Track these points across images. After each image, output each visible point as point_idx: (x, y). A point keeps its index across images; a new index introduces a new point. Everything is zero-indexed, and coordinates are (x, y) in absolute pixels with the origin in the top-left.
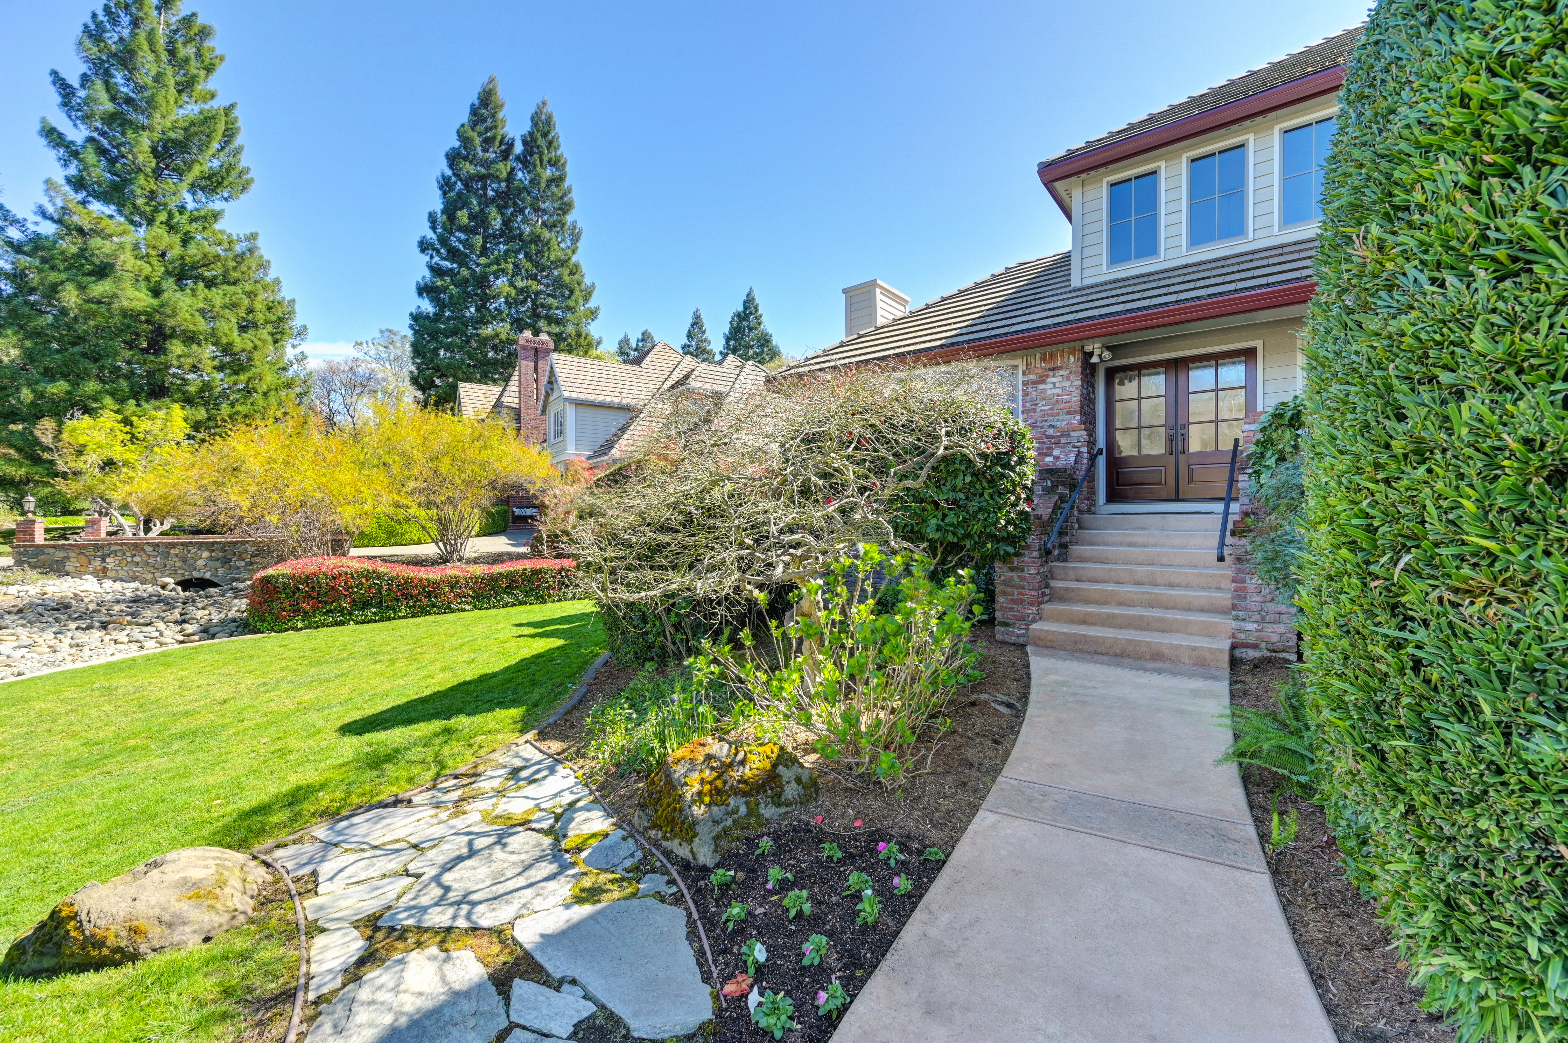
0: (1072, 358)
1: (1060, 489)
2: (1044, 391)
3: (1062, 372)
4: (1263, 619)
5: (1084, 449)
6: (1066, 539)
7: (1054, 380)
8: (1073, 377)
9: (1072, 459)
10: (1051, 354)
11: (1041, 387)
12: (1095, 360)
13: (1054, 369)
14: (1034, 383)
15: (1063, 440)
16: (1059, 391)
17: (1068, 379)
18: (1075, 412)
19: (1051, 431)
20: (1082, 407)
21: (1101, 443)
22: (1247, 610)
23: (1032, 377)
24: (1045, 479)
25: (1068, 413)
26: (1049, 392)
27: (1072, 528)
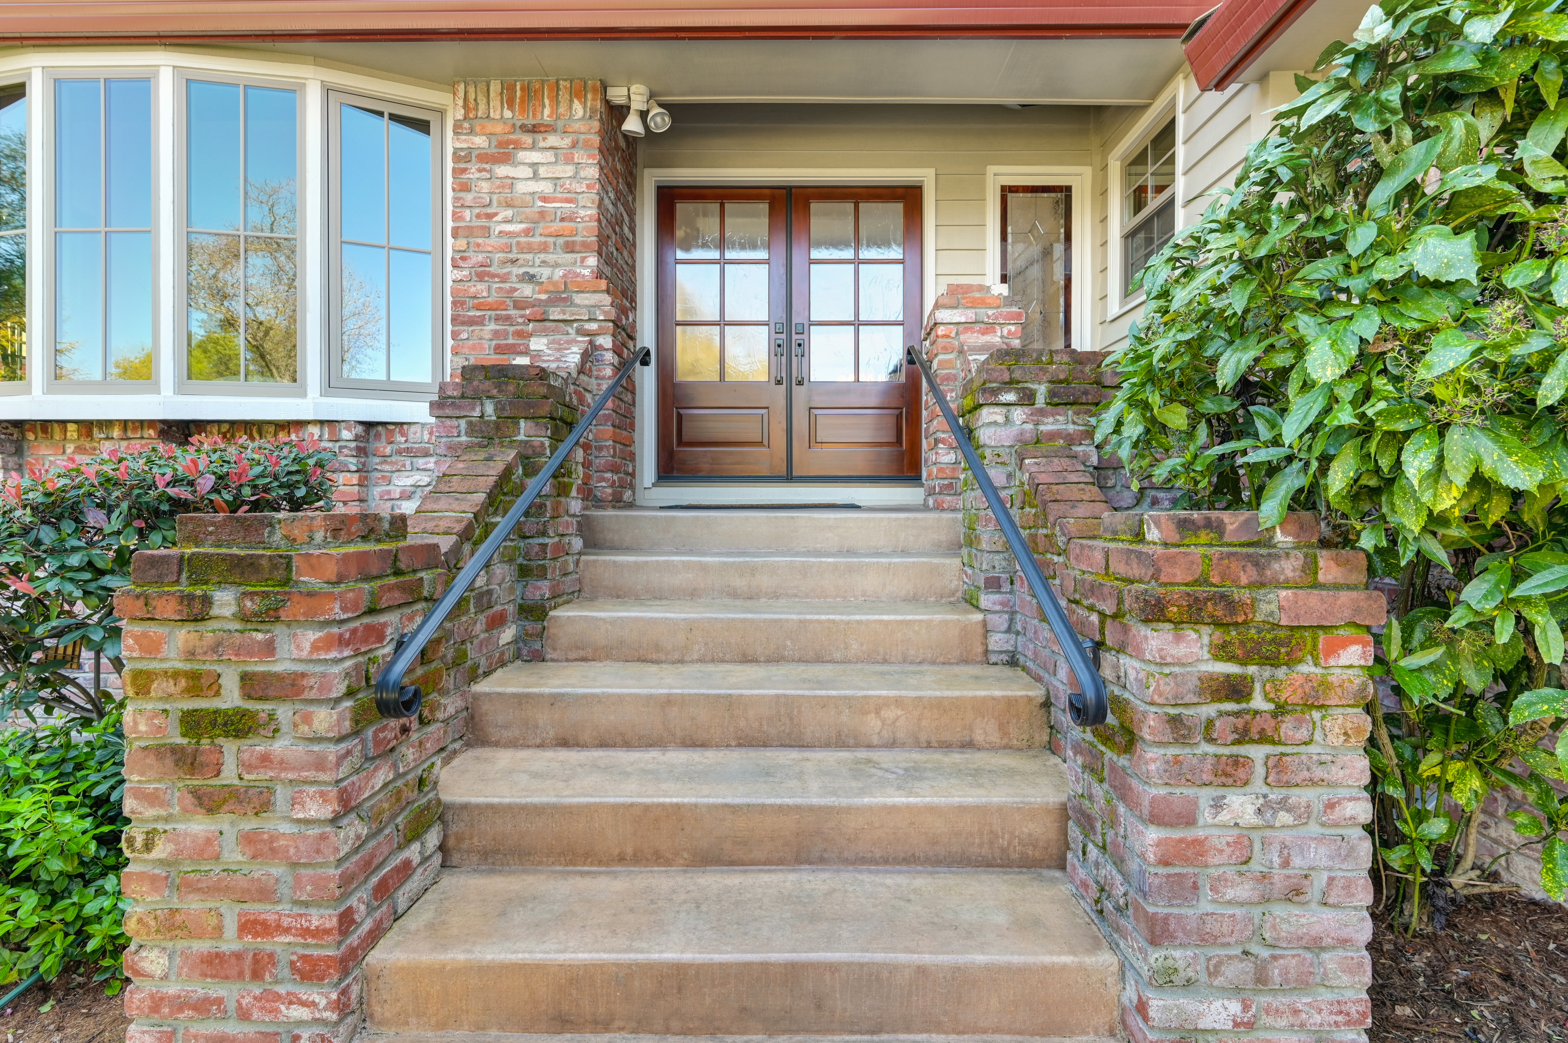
0: (578, 109)
1: (524, 430)
2: (512, 181)
3: (553, 140)
4: (1261, 979)
5: (606, 341)
6: (542, 589)
7: (534, 157)
8: (579, 156)
9: (573, 358)
10: (527, 89)
11: (502, 170)
12: (632, 124)
13: (534, 129)
14: (485, 158)
15: (555, 313)
16: (545, 187)
17: (569, 160)
18: (586, 246)
19: (527, 290)
20: (603, 240)
21: (647, 338)
22: (1206, 939)
23: (480, 141)
24: (478, 397)
25: (570, 248)
26: (522, 188)
27: (562, 550)
